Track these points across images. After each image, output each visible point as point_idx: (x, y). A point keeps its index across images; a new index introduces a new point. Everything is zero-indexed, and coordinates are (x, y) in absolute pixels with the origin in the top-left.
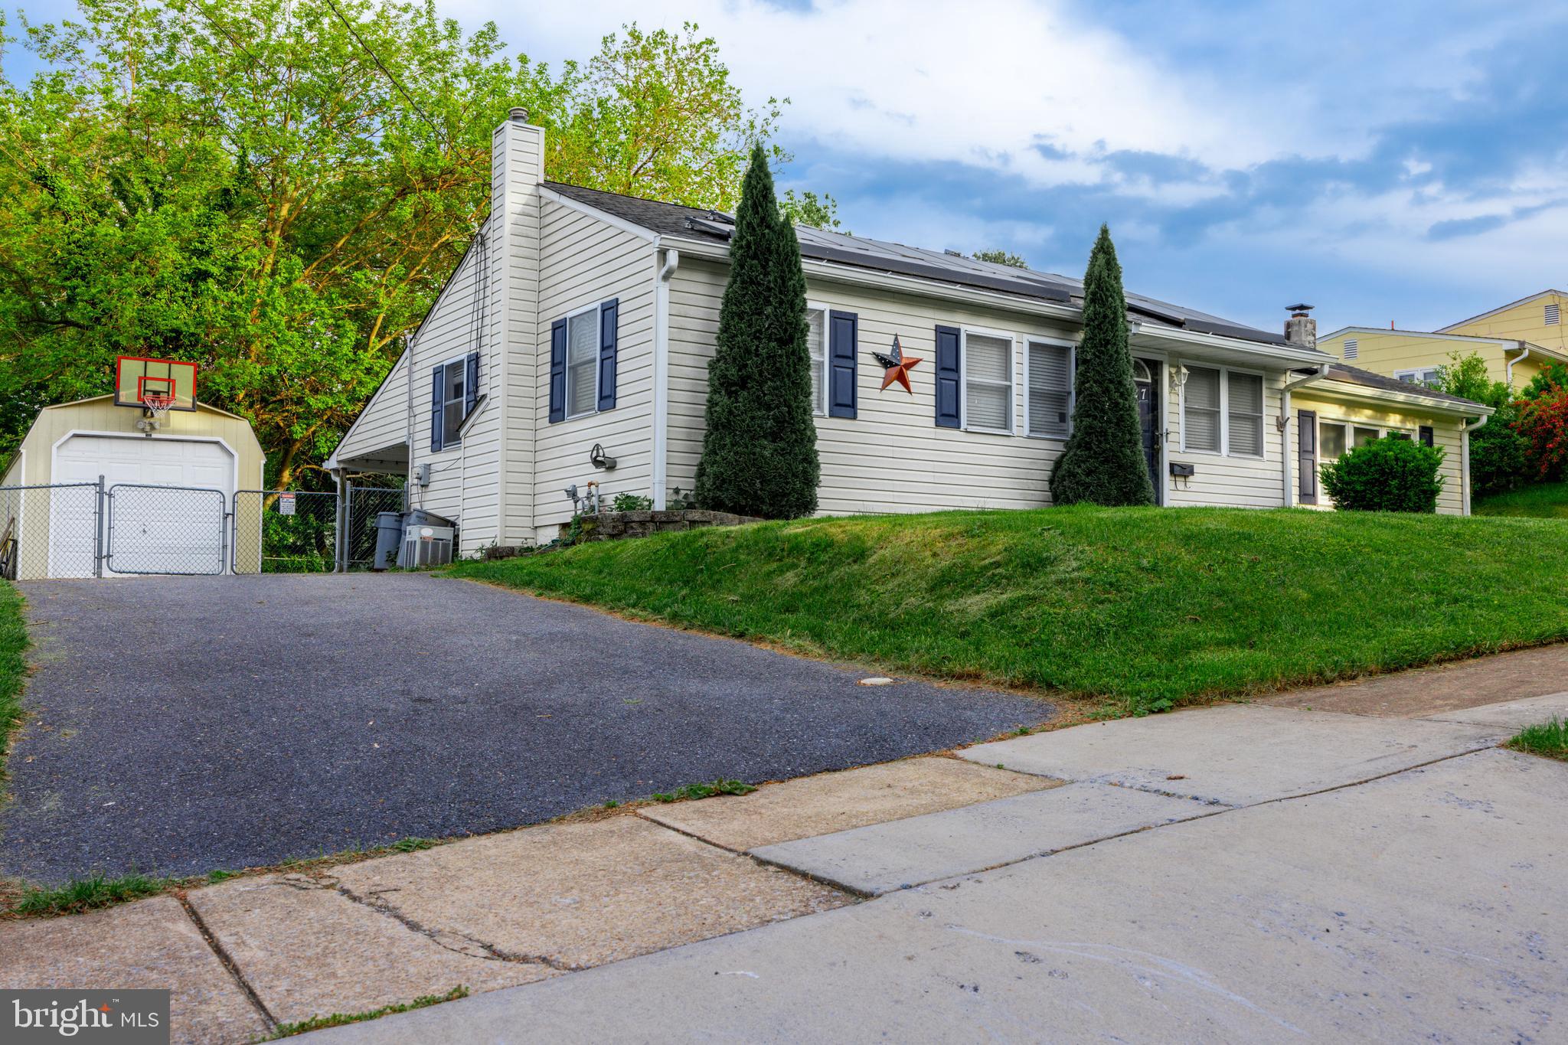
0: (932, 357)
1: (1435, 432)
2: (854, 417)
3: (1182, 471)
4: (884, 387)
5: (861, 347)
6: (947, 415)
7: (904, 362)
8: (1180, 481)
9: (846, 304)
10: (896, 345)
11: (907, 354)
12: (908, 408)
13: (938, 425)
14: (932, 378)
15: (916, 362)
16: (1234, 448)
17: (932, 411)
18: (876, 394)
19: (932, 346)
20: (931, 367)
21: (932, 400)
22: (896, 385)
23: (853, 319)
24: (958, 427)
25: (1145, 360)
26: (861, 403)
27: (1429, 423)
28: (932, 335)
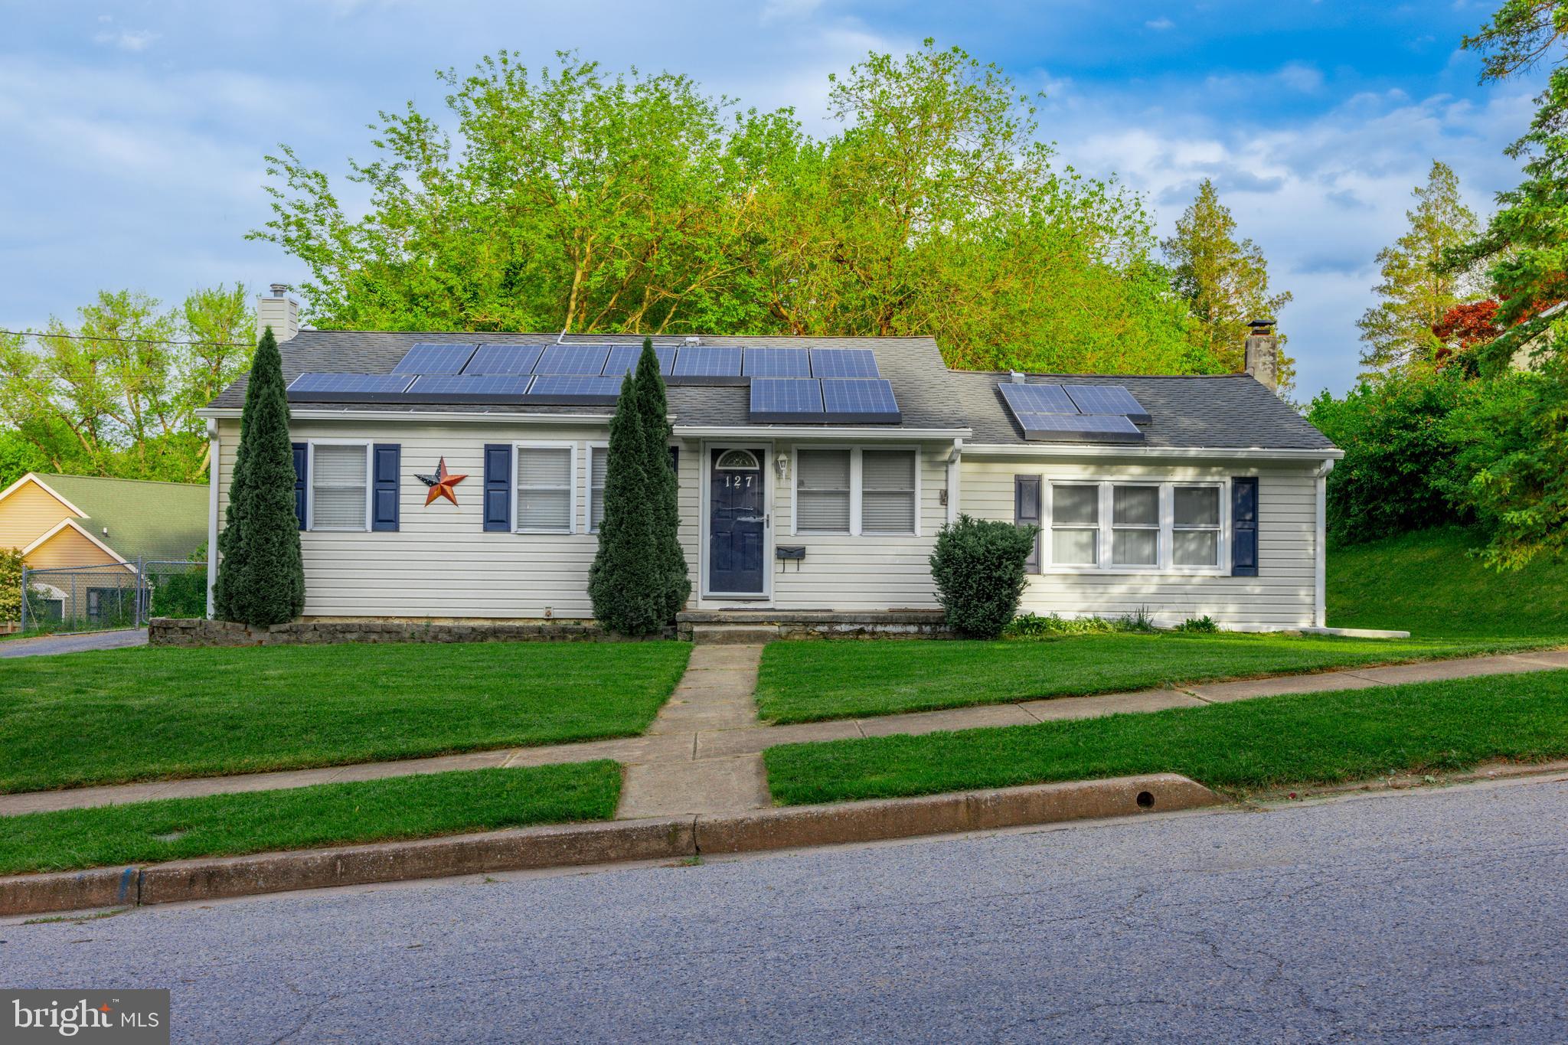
0: (481, 472)
1: (1261, 482)
2: (397, 529)
3: (793, 554)
4: (427, 504)
5: (403, 471)
6: (496, 519)
7: (447, 479)
8: (791, 566)
9: (387, 438)
10: (441, 466)
11: (452, 472)
12: (455, 518)
13: (486, 530)
14: (481, 491)
15: (462, 478)
16: (866, 527)
17: (480, 519)
18: (421, 508)
19: (481, 462)
20: (481, 481)
21: (481, 509)
22: (442, 499)
23: (396, 448)
24: (508, 530)
25: (751, 450)
26: (402, 518)
27: (1252, 472)
28: (482, 453)
